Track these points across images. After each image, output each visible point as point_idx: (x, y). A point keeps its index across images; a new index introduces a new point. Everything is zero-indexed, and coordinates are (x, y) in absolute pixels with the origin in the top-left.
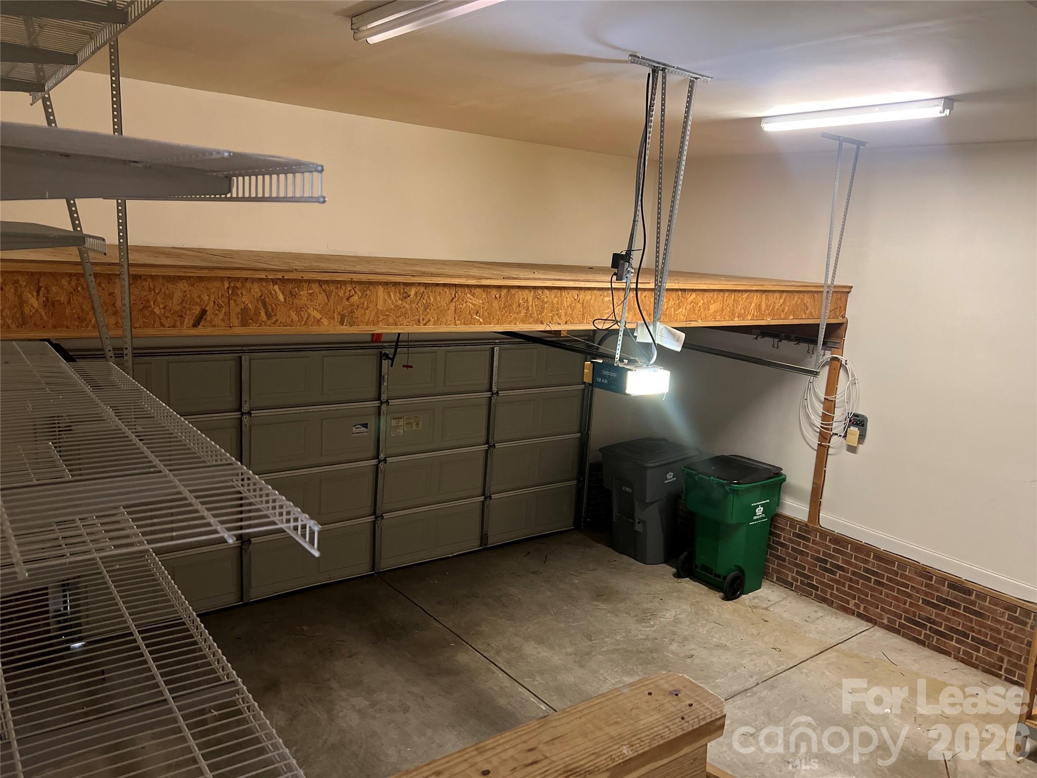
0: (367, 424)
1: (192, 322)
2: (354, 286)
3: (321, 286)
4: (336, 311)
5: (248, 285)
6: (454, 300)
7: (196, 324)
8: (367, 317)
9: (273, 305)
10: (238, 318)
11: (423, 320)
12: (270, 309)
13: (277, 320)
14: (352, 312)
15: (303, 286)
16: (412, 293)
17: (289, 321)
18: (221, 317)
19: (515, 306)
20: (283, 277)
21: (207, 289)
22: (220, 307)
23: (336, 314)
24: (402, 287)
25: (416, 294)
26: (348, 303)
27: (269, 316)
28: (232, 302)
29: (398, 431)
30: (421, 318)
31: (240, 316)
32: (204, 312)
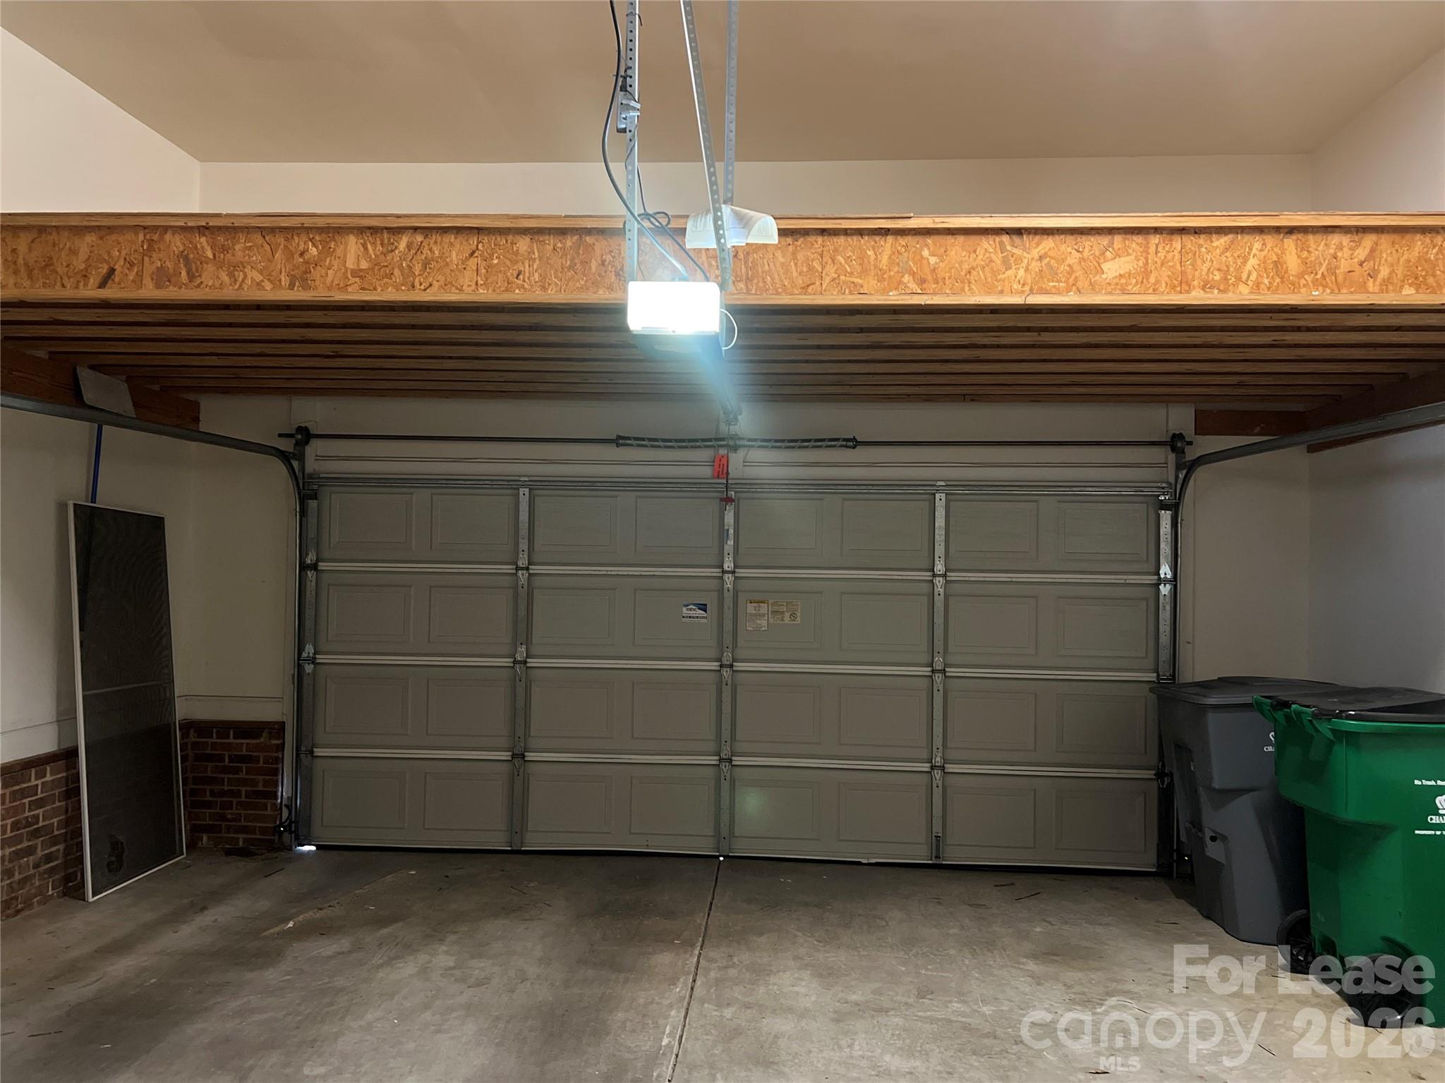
0: (706, 605)
1: (97, 284)
2: (311, 236)
3: (264, 237)
4: (283, 270)
5: (168, 237)
6: (476, 254)
7: (102, 285)
8: (329, 279)
9: (199, 263)
10: (152, 279)
11: (421, 285)
12: (194, 269)
13: (202, 282)
14: (307, 272)
15: (239, 237)
16: (402, 245)
17: (217, 284)
18: (131, 278)
19: (594, 265)
20: (207, 223)
21: (119, 243)
22: (132, 265)
23: (283, 274)
24: (386, 235)
25: (409, 247)
26: (302, 260)
27: (191, 277)
28: (146, 259)
29: (758, 622)
30: (417, 280)
31: (155, 277)
32: (112, 271)
